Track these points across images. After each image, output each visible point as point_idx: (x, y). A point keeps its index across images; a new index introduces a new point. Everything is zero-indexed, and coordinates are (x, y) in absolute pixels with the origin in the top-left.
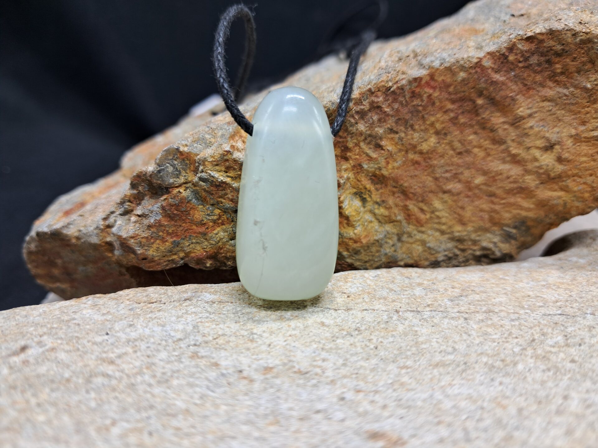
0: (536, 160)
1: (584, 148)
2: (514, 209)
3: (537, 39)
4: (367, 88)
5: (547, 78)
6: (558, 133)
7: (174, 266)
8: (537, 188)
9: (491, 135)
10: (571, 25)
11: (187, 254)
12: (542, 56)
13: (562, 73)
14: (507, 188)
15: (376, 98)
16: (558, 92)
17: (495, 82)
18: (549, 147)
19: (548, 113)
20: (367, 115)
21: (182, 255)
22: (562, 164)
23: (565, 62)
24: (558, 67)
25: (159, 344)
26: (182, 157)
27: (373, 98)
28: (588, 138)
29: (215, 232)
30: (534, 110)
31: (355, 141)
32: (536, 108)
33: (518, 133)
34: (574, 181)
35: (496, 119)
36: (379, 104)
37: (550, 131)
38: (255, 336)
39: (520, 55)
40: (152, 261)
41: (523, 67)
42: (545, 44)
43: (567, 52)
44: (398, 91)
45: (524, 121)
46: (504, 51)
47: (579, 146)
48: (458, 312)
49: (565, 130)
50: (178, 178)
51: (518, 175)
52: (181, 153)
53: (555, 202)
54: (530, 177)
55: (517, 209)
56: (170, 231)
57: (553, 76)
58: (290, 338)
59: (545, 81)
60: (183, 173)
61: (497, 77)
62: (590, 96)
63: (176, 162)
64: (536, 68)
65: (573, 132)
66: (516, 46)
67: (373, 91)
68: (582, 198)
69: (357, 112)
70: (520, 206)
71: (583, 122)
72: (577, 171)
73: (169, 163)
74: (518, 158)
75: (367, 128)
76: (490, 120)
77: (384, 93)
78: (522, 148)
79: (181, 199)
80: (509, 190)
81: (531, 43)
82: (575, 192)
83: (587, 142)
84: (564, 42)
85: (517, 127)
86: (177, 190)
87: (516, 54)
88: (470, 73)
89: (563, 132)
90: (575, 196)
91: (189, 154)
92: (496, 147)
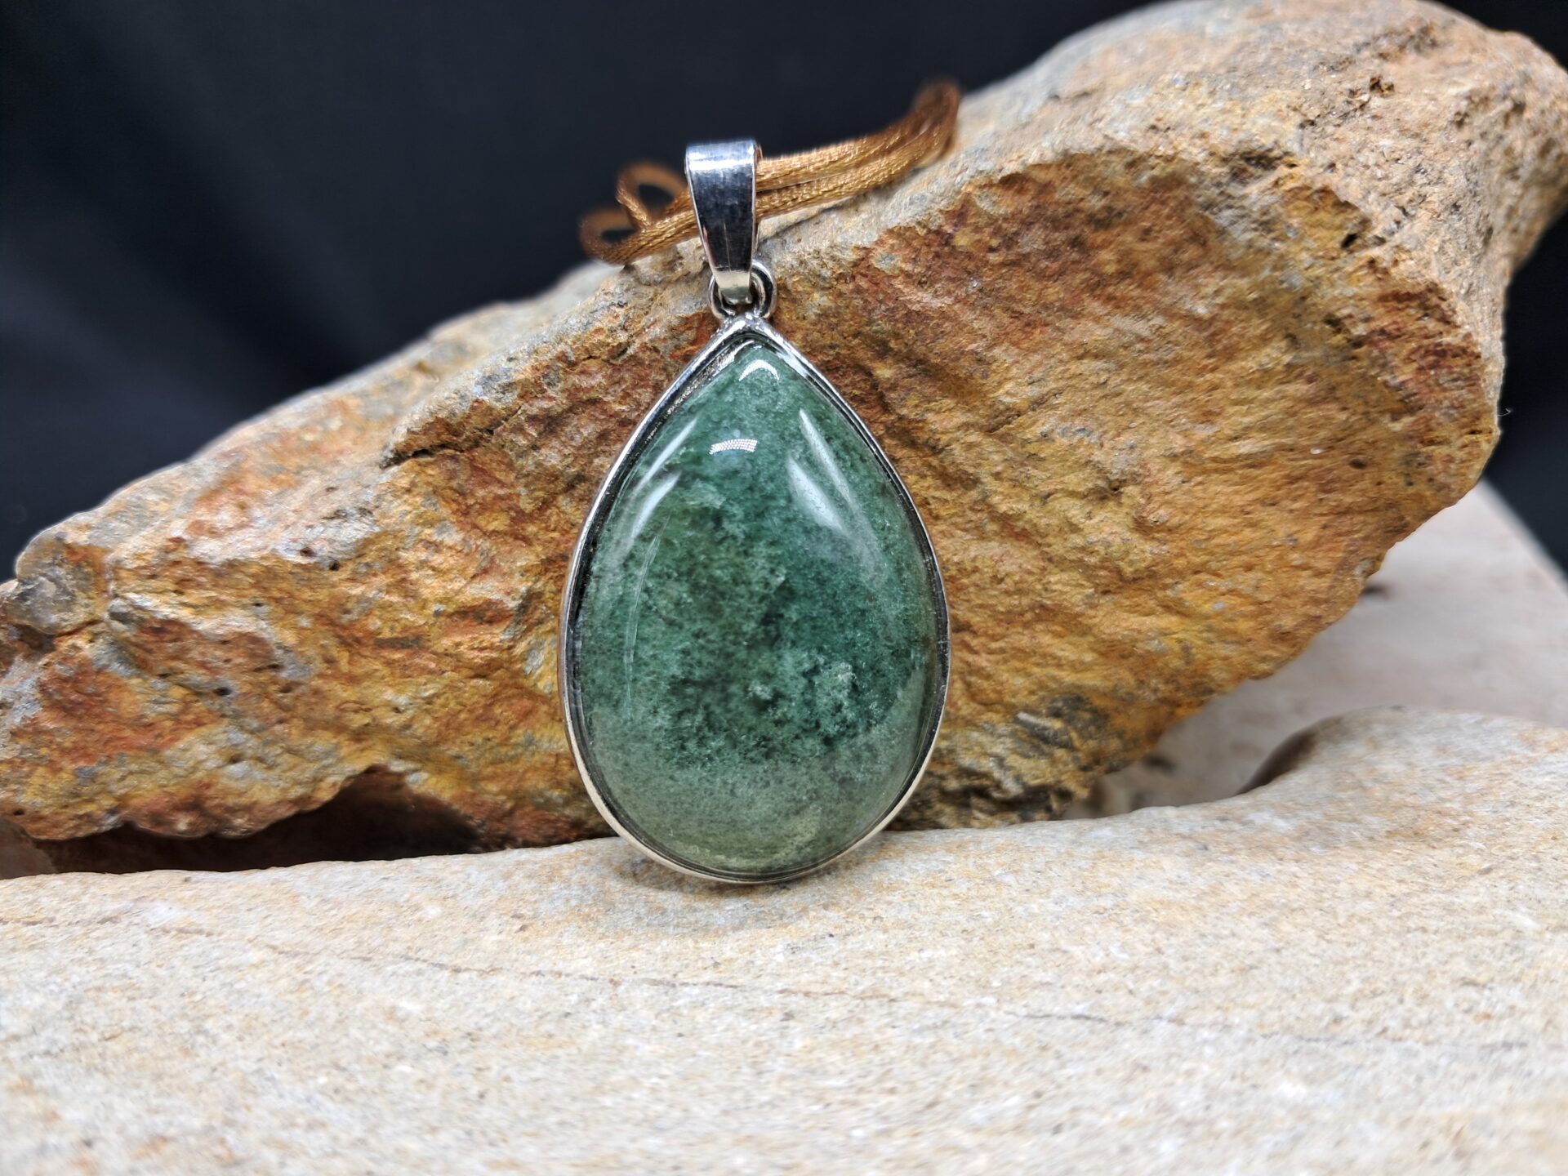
0: (1075, 529)
1: (1219, 489)
2: (1038, 665)
3: (1034, 181)
4: (555, 353)
5: (1082, 292)
6: (1132, 448)
7: (95, 829)
8: (1093, 606)
9: (935, 462)
10: (1122, 137)
11: (123, 801)
12: (1056, 229)
13: (1123, 275)
14: (1001, 609)
15: (583, 377)
16: (1117, 330)
17: (917, 313)
18: (1109, 492)
19: (1098, 393)
20: (567, 425)
21: (107, 802)
22: (1153, 538)
23: (1122, 243)
24: (1107, 259)
26: (75, 558)
27: (575, 379)
28: (1225, 461)
29: (181, 745)
30: (1053, 385)
31: (541, 494)
32: (1057, 380)
33: (1010, 454)
34: (1200, 585)
35: (943, 416)
36: (594, 395)
37: (1107, 445)
39: (988, 230)
40: (37, 818)
41: (1003, 264)
42: (1057, 196)
43: (1120, 214)
44: (646, 357)
45: (1021, 420)
46: (939, 222)
47: (1200, 483)
49: (1153, 441)
50: (71, 610)
51: (1030, 573)
52: (71, 549)
53: (1153, 646)
54: (1065, 576)
55: (1047, 665)
56: (68, 744)
57: (1098, 284)
59: (1077, 299)
60: (81, 598)
61: (923, 299)
62: (1212, 339)
63: (60, 572)
64: (1043, 264)
65: (1178, 443)
66: (975, 205)
67: (573, 358)
68: (1235, 633)
69: (532, 419)
70: (1054, 657)
71: (1204, 414)
72: (1206, 558)
73: (44, 575)
74: (1020, 524)
75: (570, 460)
76: (924, 421)
77: (607, 361)
78: (1026, 496)
79: (81, 665)
80: (1009, 612)
81: (1021, 191)
82: (1207, 617)
83: (1225, 471)
84: (1106, 188)
85: (1005, 439)
86: (71, 641)
87: (977, 229)
88: (840, 295)
89: (1147, 448)
90: (1210, 629)
91: (88, 550)
92: (955, 494)
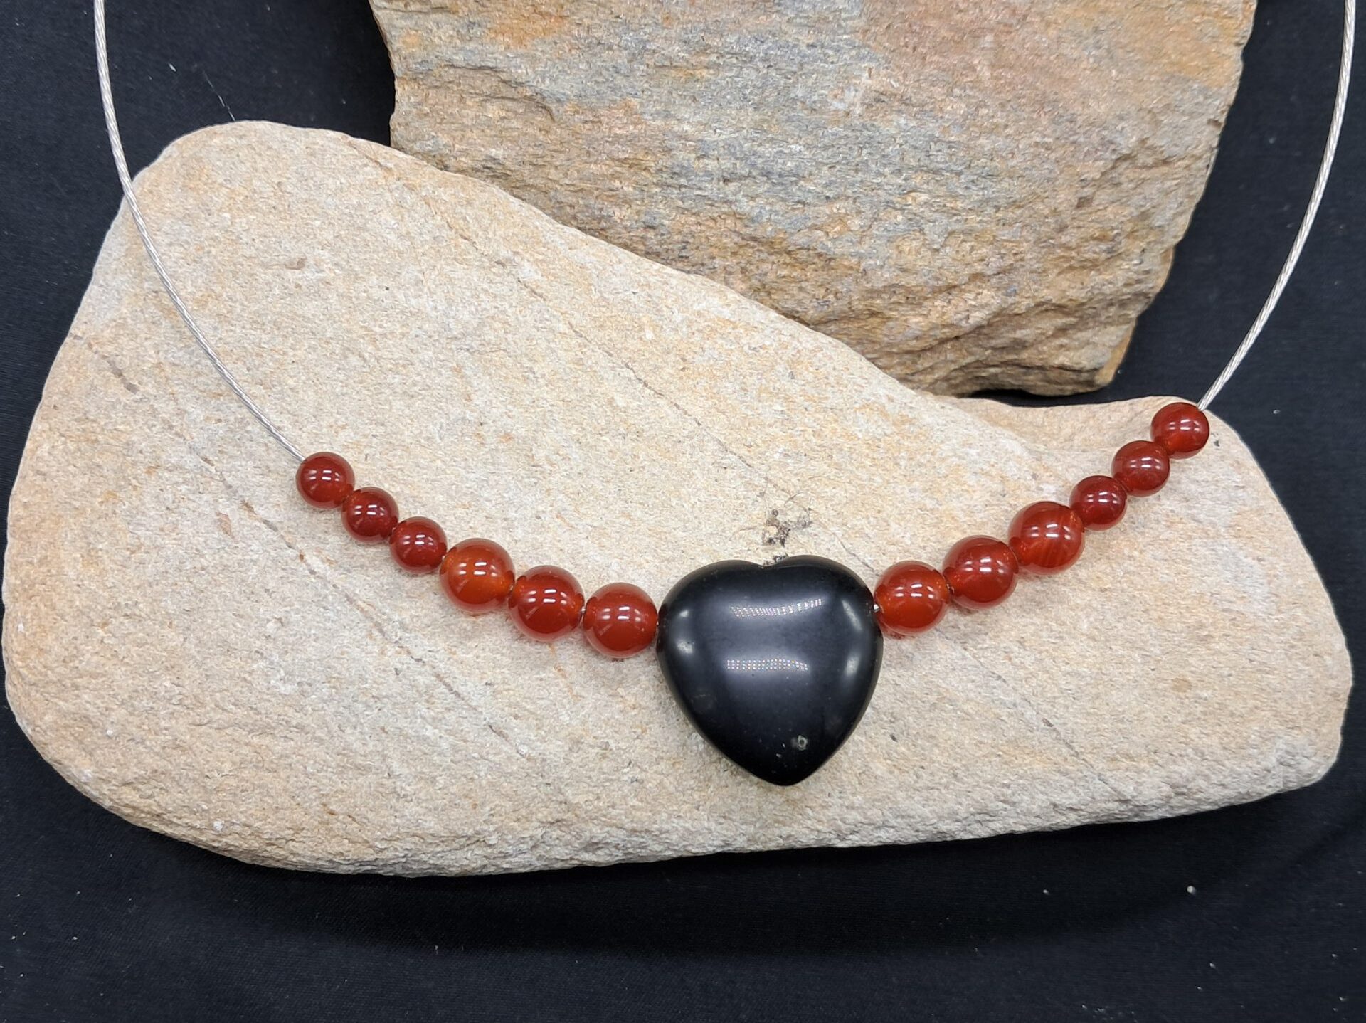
25: (430, 337)
38: (531, 376)
48: (766, 479)
58: (561, 403)
